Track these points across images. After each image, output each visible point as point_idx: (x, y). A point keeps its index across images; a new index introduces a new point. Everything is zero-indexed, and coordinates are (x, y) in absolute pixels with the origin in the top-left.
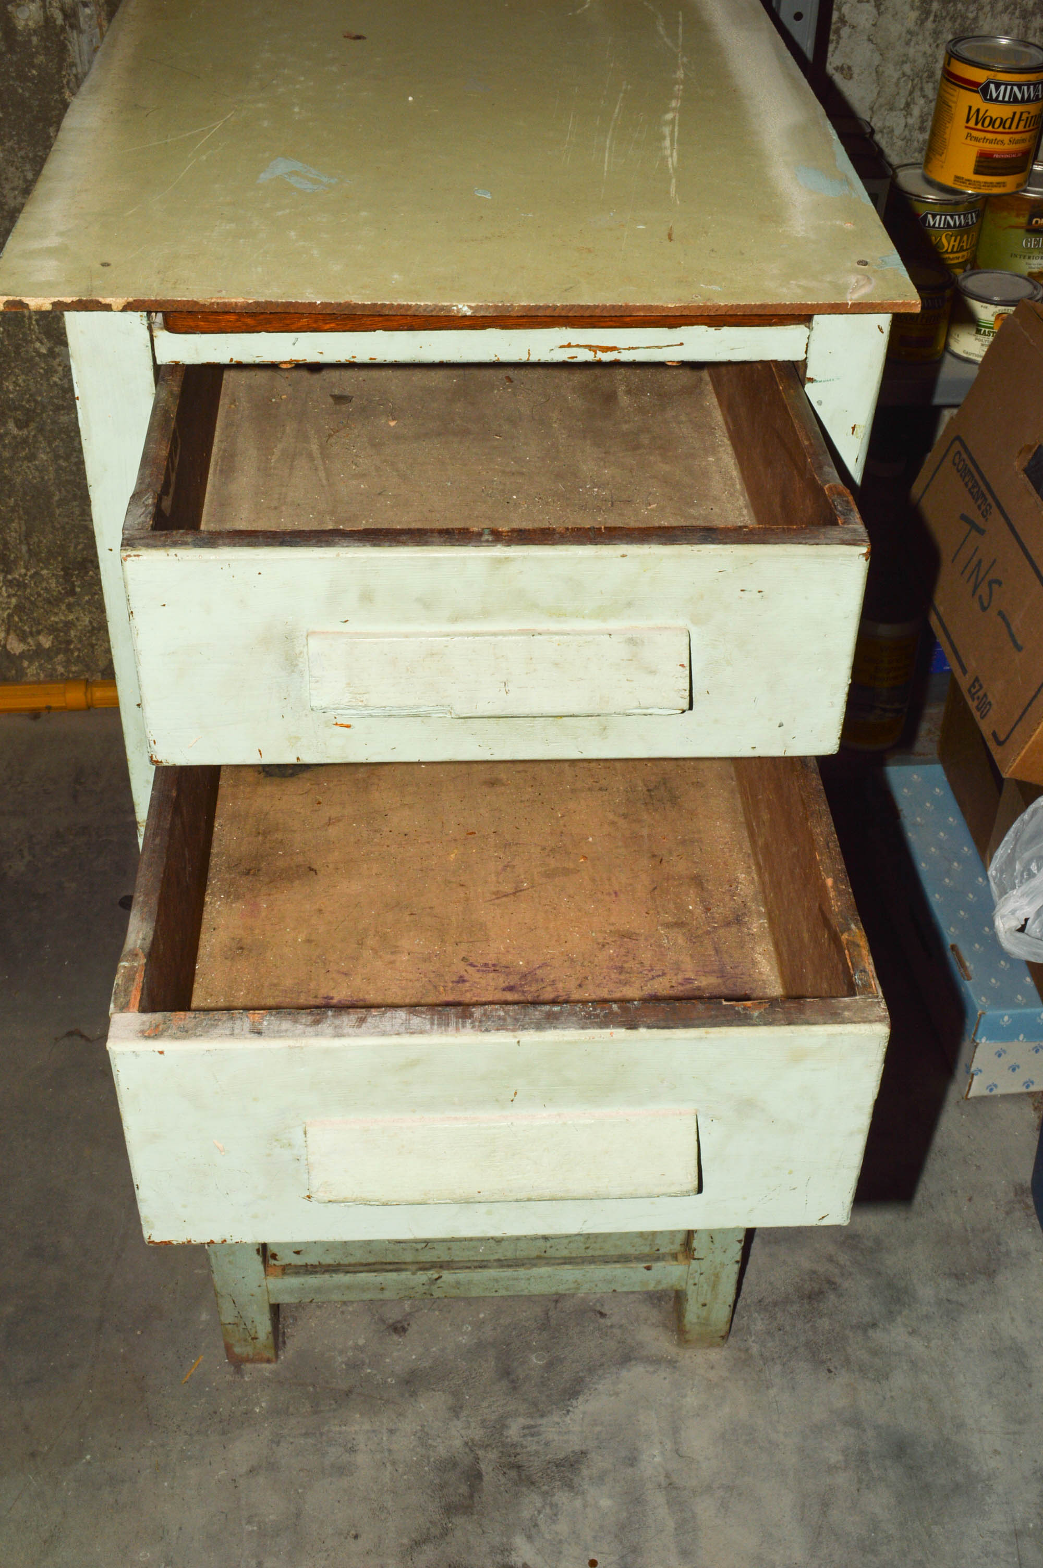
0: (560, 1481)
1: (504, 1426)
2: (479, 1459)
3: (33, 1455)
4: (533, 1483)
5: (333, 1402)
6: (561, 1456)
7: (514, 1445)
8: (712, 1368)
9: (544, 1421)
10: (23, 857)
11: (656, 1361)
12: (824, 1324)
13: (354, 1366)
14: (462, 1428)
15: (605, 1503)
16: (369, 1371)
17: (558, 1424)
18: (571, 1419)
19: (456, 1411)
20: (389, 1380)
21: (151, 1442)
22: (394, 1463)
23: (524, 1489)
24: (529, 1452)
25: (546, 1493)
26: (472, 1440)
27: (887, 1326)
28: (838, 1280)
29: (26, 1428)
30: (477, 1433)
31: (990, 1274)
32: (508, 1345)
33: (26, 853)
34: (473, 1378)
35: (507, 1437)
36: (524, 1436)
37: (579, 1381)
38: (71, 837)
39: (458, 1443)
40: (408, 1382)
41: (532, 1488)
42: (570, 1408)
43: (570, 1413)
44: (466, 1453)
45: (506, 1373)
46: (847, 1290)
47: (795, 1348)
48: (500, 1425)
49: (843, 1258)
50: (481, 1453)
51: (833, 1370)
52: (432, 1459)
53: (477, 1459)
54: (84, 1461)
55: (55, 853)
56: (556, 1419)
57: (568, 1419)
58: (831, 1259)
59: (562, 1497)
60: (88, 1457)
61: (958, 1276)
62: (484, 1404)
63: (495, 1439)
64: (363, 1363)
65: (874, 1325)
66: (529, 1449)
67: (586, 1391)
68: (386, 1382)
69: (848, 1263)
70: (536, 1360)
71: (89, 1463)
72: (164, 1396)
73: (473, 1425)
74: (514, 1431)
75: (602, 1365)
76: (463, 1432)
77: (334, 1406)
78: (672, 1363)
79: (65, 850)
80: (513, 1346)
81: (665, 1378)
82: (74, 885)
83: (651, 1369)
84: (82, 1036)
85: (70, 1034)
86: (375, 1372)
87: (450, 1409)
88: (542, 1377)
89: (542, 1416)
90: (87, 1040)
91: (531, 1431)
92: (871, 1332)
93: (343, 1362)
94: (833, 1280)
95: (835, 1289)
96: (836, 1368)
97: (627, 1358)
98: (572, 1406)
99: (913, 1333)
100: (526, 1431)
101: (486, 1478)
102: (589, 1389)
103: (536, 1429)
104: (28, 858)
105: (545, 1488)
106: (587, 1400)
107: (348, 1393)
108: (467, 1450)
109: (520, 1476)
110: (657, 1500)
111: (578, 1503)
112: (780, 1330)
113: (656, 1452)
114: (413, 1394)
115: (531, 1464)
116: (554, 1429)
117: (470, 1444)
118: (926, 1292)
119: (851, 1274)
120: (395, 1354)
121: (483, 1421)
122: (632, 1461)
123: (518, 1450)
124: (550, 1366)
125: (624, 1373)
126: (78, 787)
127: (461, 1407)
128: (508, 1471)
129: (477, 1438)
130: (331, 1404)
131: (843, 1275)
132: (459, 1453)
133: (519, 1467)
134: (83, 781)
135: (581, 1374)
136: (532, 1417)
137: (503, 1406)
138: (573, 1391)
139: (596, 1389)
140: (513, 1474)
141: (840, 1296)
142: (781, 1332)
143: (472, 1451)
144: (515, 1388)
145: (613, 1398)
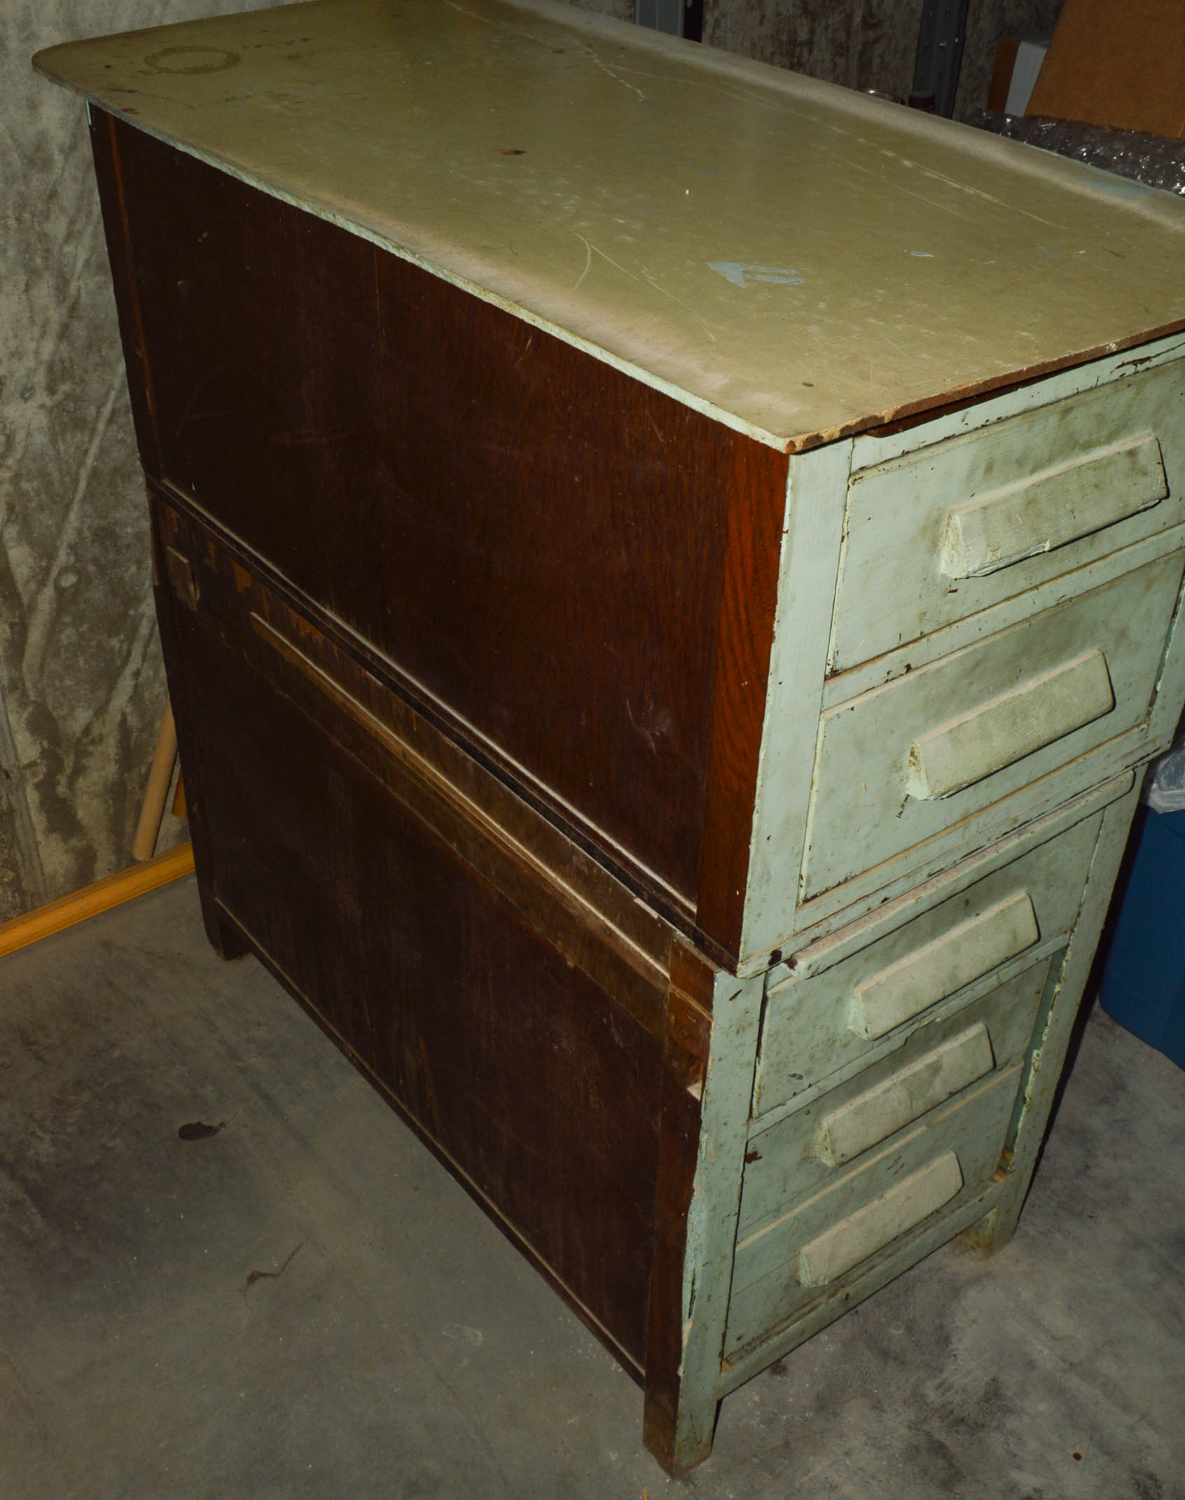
0: (999, 1411)
1: (923, 1396)
2: (929, 1433)
4: (983, 1426)
5: (782, 1460)
6: (982, 1392)
7: (943, 1406)
8: (1018, 1261)
9: (945, 1375)
10: (41, 1139)
11: (976, 1280)
13: (770, 1421)
14: (896, 1418)
15: (1042, 1407)
16: (785, 1417)
17: (957, 1369)
18: (962, 1360)
19: (877, 1406)
20: (807, 1415)
22: (873, 1478)
23: (981, 1434)
24: (958, 1404)
25: (998, 1428)
26: (911, 1421)
27: (1096, 1162)
30: (910, 1414)
31: (1122, 1087)
32: (866, 1332)
33: (40, 1133)
34: (866, 1374)
35: (932, 1403)
36: (943, 1394)
37: (941, 1327)
38: (73, 1098)
39: (903, 1430)
40: (822, 1408)
41: (986, 1429)
42: (954, 1353)
43: (958, 1356)
44: (916, 1435)
45: (885, 1355)
47: (1055, 1214)
48: (917, 1398)
50: (926, 1427)
51: (1092, 1215)
52: (897, 1456)
53: (928, 1434)
55: (71, 1121)
56: (953, 1367)
57: (959, 1362)
59: (1012, 1423)
61: (1105, 1101)
62: (893, 1389)
63: (926, 1410)
64: (775, 1414)
65: (1087, 1167)
66: (956, 1402)
67: (952, 1333)
68: (806, 1418)
70: (897, 1332)
73: (900, 1410)
74: (932, 1395)
75: (944, 1306)
76: (899, 1420)
77: (786, 1462)
78: (989, 1275)
79: (78, 1112)
80: (870, 1331)
81: (994, 1290)
82: (119, 1141)
83: (979, 1288)
84: (265, 1275)
85: (252, 1279)
86: (790, 1415)
87: (872, 1409)
88: (913, 1341)
89: (941, 1371)
90: (274, 1276)
91: (944, 1387)
92: (1090, 1173)
93: (758, 1425)
96: (1093, 1212)
97: (956, 1291)
98: (953, 1350)
99: (1115, 1157)
100: (941, 1390)
101: (948, 1443)
102: (953, 1330)
103: (946, 1384)
104: (48, 1138)
105: (994, 1424)
106: (960, 1340)
107: (787, 1445)
108: (914, 1431)
109: (968, 1426)
110: (1073, 1381)
111: (1026, 1419)
113: (1040, 1347)
114: (835, 1414)
115: (968, 1412)
116: (958, 1376)
117: (912, 1425)
118: (1096, 1123)
120: (791, 1392)
121: (905, 1402)
122: (1031, 1365)
123: (950, 1408)
124: (910, 1329)
125: (964, 1303)
126: (34, 1048)
127: (879, 1402)
128: (958, 1429)
129: (913, 1418)
130: (783, 1462)
132: (911, 1438)
133: (962, 1420)
134: (32, 1039)
135: (937, 1322)
136: (935, 1377)
137: (907, 1381)
138: (943, 1339)
139: (957, 1327)
140: (962, 1428)
142: (1036, 1208)
143: (919, 1430)
144: (902, 1363)
145: (974, 1326)
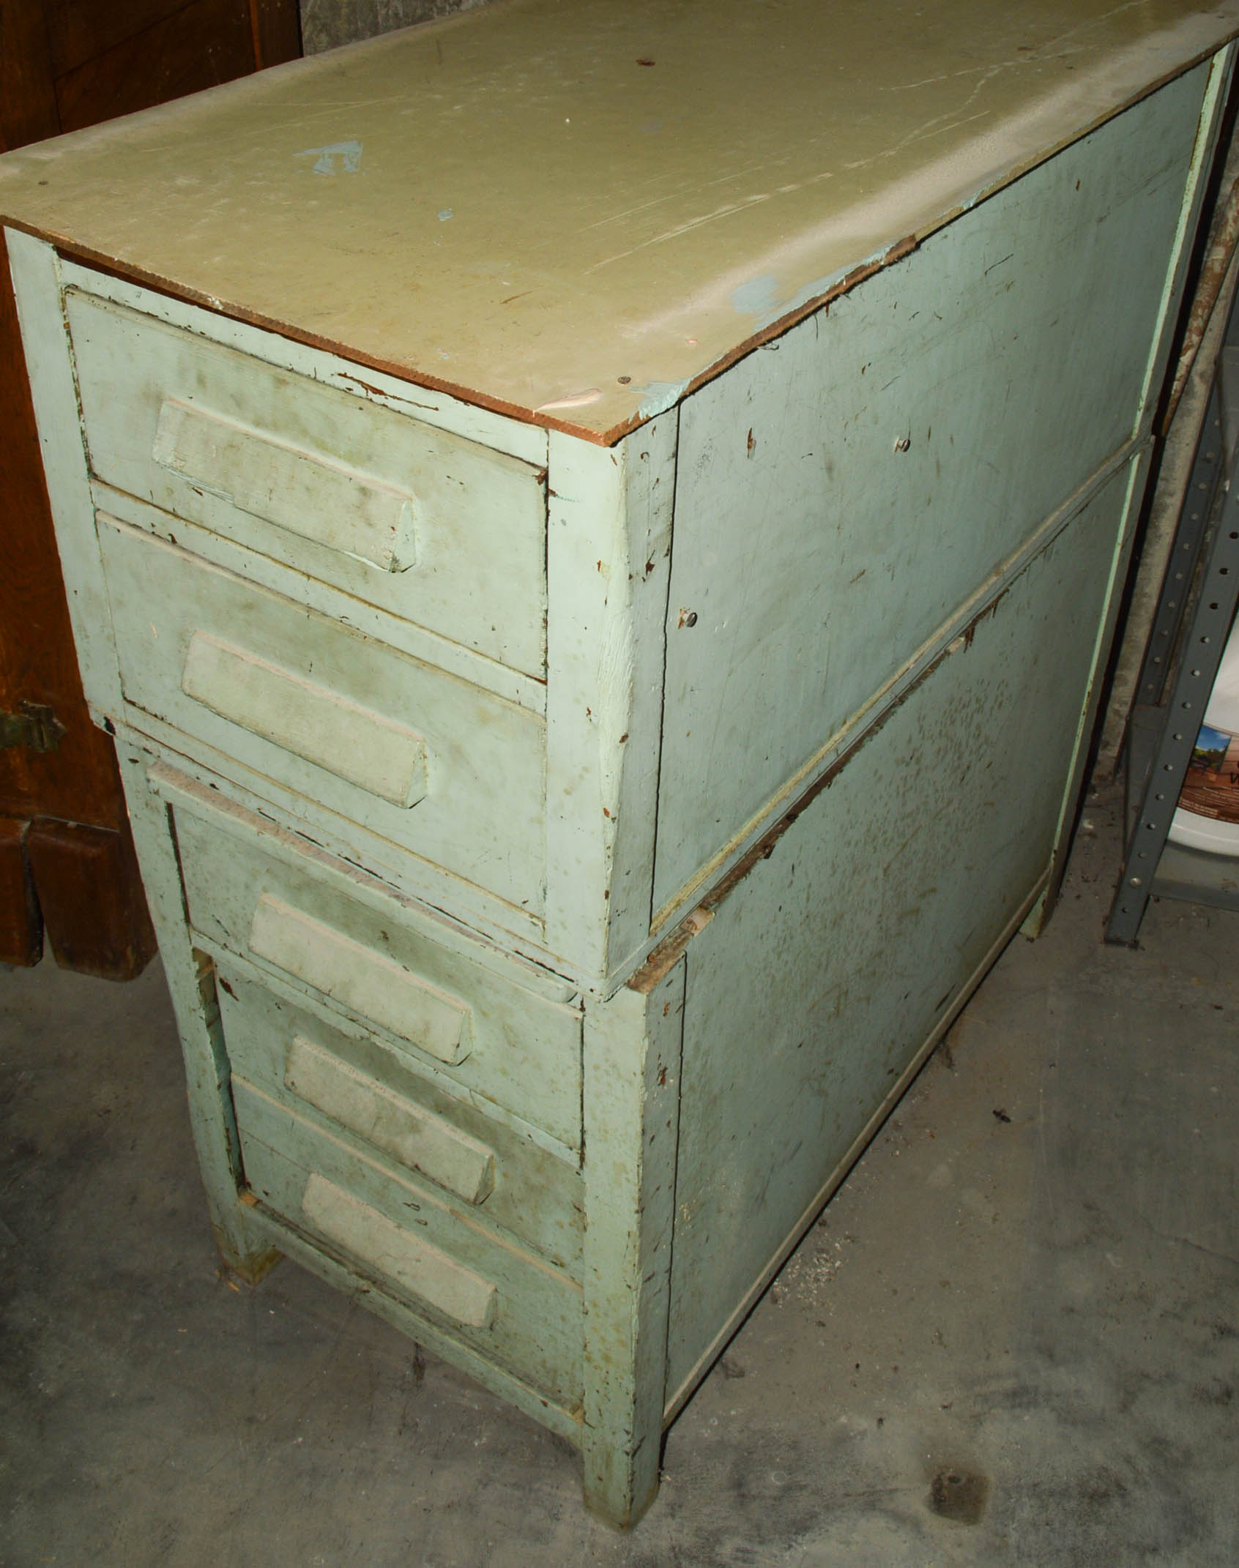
1: (718, 1541)
3: (250, 1420)
5: (553, 1459)
8: (960, 1545)
9: (761, 1549)
11: (899, 1518)
12: (1099, 1531)
14: (674, 1530)
17: (775, 1556)
18: (791, 1556)
21: (364, 1443)
22: (592, 1545)
26: (680, 1546)
27: (1169, 1556)
28: (1129, 1486)
29: (253, 1391)
30: (687, 1540)
32: (750, 1453)
34: (702, 1479)
35: (717, 1555)
36: (736, 1559)
37: (813, 1516)
39: (664, 1544)
42: (794, 1544)
43: (792, 1549)
44: (669, 1558)
45: (738, 1483)
46: (1135, 1500)
47: (1058, 1551)
48: (714, 1538)
49: (1143, 1463)
54: (295, 1442)
56: (775, 1551)
57: (787, 1555)
58: (1128, 1460)
60: (300, 1439)
62: (707, 1510)
63: (704, 1552)
65: (1155, 1550)
67: (816, 1529)
69: (1146, 1470)
70: (774, 1479)
71: (298, 1446)
72: (391, 1399)
73: (686, 1529)
74: (726, 1550)
75: (842, 1505)
76: (674, 1534)
77: (552, 1464)
78: (916, 1525)
80: (755, 1456)
81: (905, 1542)
83: (893, 1526)
87: (668, 1505)
88: (775, 1500)
89: (761, 1543)
91: (745, 1555)
92: (1148, 1558)
94: (1123, 1484)
95: (1123, 1496)
97: (871, 1506)
98: (796, 1542)
100: (740, 1555)
102: (820, 1529)
103: (750, 1556)
106: (814, 1541)
108: (672, 1555)
112: (1047, 1524)
116: (768, 1562)
117: (677, 1549)
118: (1225, 1529)
119: (1146, 1484)
121: (699, 1529)
124: (787, 1489)
125: (862, 1521)
127: (680, 1506)
129: (686, 1545)
130: (550, 1461)
131: (1136, 1482)
132: (662, 1555)
135: (816, 1509)
136: (750, 1541)
137: (725, 1518)
138: (801, 1526)
139: (827, 1531)
141: (1126, 1505)
142: (1048, 1527)
143: (676, 1557)
144: (742, 1504)
145: (842, 1547)
